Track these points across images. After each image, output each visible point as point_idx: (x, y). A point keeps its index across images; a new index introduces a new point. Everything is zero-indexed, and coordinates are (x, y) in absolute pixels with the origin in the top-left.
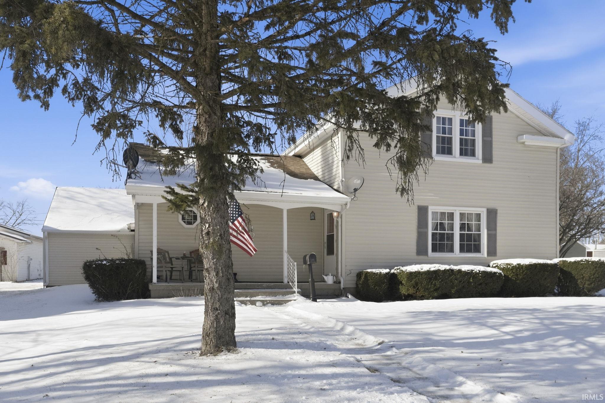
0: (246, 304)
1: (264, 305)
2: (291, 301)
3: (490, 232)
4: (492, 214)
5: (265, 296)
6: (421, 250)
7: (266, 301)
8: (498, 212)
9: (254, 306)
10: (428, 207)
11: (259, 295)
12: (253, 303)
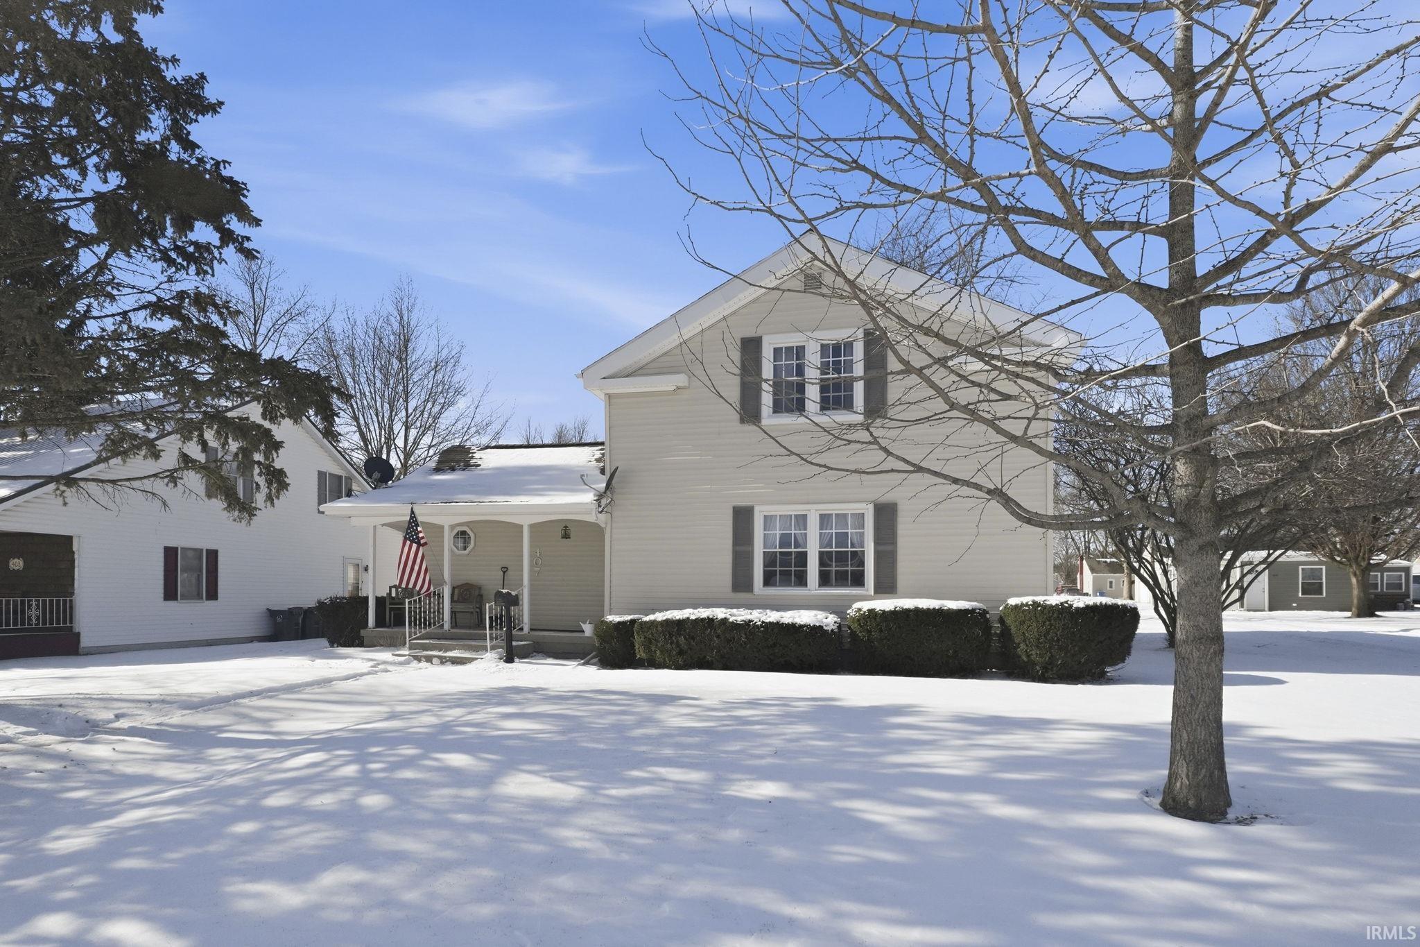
0: (420, 661)
1: (442, 663)
2: (476, 659)
3: (881, 548)
4: (886, 515)
5: (463, 651)
6: (742, 582)
7: (445, 657)
8: (900, 508)
9: (428, 664)
10: (752, 508)
11: (455, 649)
12: (429, 659)
